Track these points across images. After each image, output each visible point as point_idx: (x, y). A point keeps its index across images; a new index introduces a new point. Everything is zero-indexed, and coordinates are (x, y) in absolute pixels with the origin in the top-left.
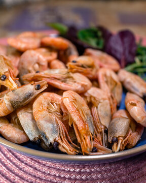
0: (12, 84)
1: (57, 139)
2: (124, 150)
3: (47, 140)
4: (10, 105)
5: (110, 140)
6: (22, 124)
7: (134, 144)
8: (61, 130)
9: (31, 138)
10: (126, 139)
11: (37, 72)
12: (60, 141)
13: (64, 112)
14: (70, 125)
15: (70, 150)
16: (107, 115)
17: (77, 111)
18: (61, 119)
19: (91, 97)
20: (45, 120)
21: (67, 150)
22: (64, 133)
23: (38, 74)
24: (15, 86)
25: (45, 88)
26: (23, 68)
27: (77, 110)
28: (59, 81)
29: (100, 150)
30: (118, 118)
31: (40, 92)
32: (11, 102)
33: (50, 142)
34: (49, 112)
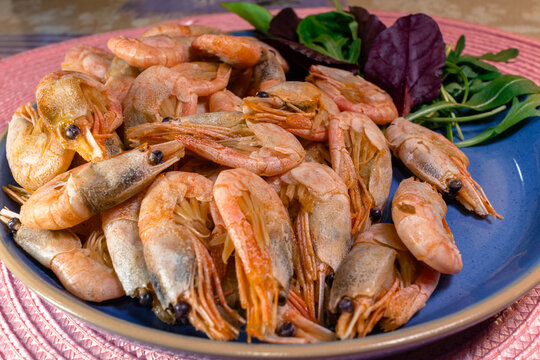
0: (92, 149)
1: (187, 295)
2: (368, 334)
3: (164, 295)
4: (81, 200)
5: (332, 306)
6: (110, 252)
7: (400, 320)
8: (200, 272)
9: (129, 289)
10: (380, 303)
11: (166, 119)
12: (193, 302)
13: (216, 223)
14: (225, 258)
15: (216, 327)
16: (337, 236)
17: (246, 223)
18: (206, 242)
19: (298, 185)
20: (163, 244)
21: (207, 326)
22: (208, 281)
23: (166, 124)
24: (98, 152)
25: (175, 159)
26: (134, 110)
27: (248, 219)
28: (215, 144)
29: (301, 332)
30: (365, 245)
31: (161, 169)
32: (83, 194)
33: (168, 302)
34: (177, 223)
